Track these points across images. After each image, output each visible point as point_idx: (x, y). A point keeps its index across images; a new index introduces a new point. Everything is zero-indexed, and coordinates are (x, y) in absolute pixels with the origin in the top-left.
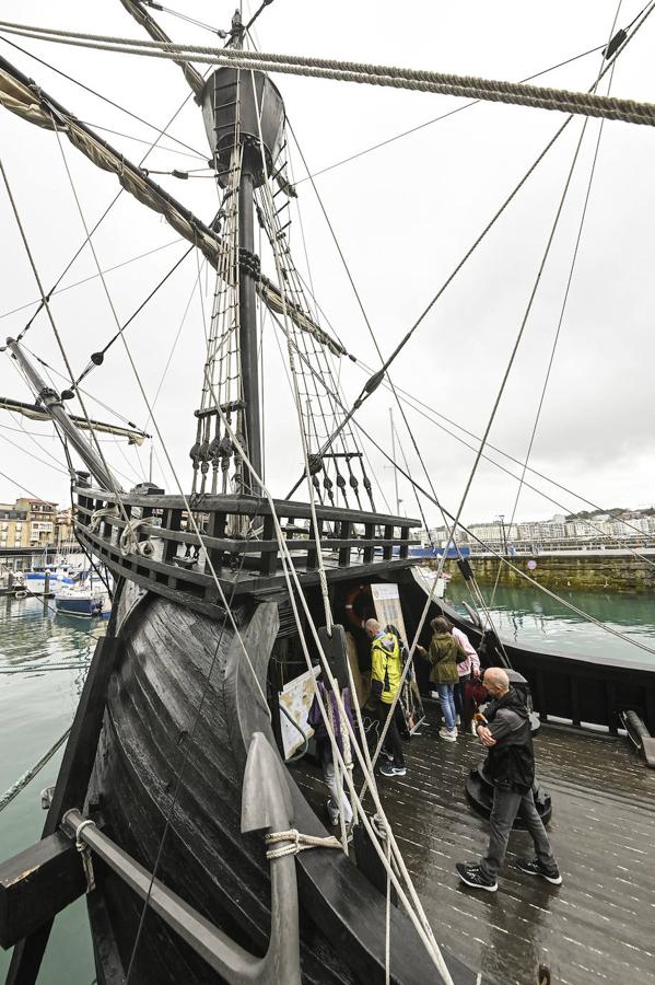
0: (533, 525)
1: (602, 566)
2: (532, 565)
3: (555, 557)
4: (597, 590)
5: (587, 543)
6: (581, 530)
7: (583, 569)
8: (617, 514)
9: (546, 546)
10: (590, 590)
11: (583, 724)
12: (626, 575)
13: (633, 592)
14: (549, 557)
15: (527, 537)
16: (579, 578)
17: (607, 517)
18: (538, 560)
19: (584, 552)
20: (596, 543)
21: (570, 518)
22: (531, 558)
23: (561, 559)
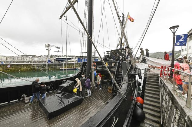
0: (11, 57)
1: (28, 66)
2: (9, 66)
3: (16, 64)
4: (26, 71)
5: (25, 62)
6: (25, 59)
7: (23, 67)
8: (34, 56)
9: (14, 62)
10: (25, 71)
11: (11, 102)
12: (33, 68)
13: (34, 71)
14: (14, 64)
15: (9, 59)
16: (22, 69)
17: (32, 56)
18: (11, 65)
19: (25, 63)
20: (28, 62)
21: (22, 56)
22: (9, 65)
23: (18, 65)
